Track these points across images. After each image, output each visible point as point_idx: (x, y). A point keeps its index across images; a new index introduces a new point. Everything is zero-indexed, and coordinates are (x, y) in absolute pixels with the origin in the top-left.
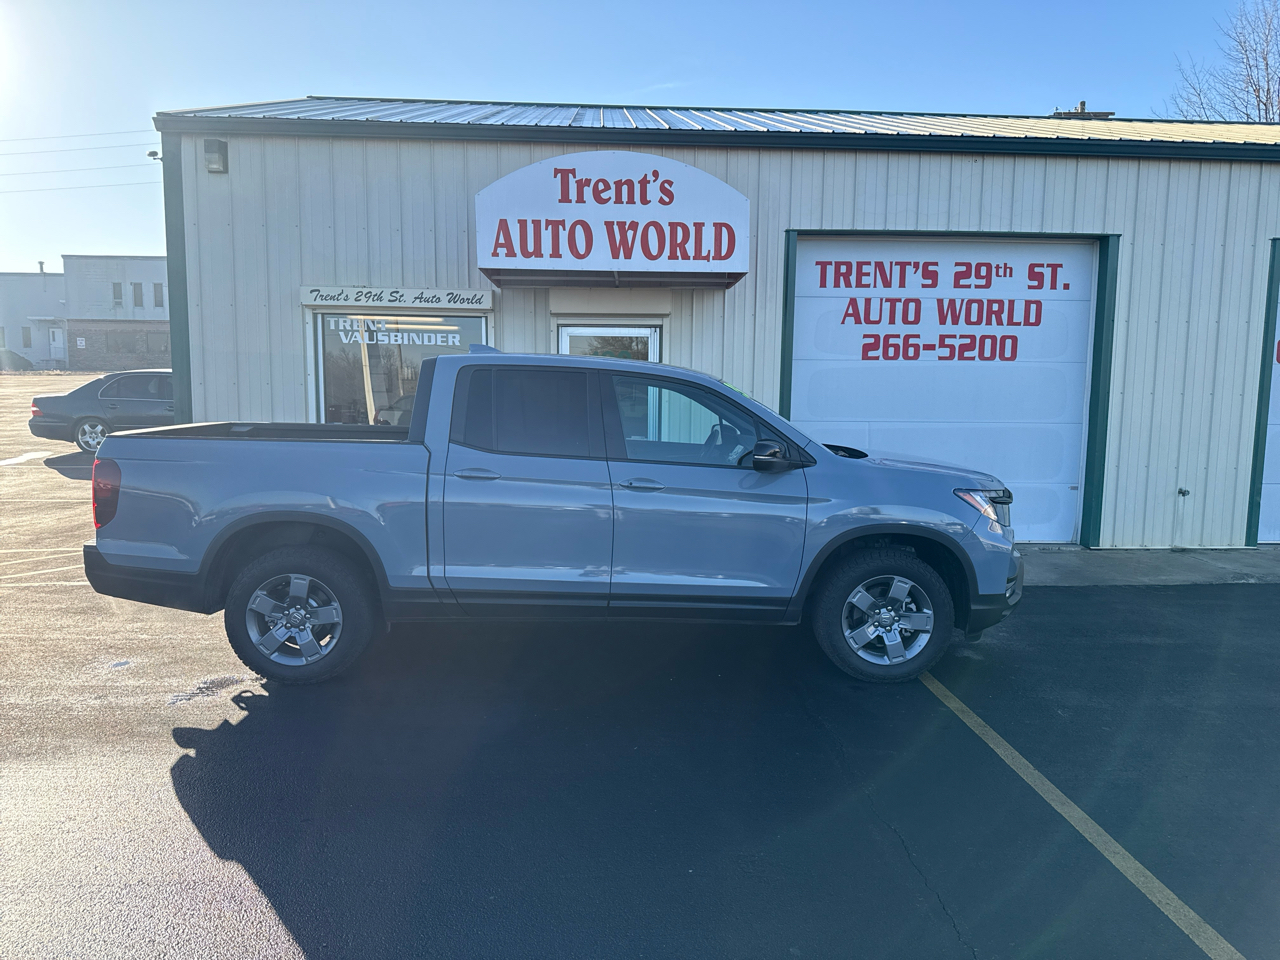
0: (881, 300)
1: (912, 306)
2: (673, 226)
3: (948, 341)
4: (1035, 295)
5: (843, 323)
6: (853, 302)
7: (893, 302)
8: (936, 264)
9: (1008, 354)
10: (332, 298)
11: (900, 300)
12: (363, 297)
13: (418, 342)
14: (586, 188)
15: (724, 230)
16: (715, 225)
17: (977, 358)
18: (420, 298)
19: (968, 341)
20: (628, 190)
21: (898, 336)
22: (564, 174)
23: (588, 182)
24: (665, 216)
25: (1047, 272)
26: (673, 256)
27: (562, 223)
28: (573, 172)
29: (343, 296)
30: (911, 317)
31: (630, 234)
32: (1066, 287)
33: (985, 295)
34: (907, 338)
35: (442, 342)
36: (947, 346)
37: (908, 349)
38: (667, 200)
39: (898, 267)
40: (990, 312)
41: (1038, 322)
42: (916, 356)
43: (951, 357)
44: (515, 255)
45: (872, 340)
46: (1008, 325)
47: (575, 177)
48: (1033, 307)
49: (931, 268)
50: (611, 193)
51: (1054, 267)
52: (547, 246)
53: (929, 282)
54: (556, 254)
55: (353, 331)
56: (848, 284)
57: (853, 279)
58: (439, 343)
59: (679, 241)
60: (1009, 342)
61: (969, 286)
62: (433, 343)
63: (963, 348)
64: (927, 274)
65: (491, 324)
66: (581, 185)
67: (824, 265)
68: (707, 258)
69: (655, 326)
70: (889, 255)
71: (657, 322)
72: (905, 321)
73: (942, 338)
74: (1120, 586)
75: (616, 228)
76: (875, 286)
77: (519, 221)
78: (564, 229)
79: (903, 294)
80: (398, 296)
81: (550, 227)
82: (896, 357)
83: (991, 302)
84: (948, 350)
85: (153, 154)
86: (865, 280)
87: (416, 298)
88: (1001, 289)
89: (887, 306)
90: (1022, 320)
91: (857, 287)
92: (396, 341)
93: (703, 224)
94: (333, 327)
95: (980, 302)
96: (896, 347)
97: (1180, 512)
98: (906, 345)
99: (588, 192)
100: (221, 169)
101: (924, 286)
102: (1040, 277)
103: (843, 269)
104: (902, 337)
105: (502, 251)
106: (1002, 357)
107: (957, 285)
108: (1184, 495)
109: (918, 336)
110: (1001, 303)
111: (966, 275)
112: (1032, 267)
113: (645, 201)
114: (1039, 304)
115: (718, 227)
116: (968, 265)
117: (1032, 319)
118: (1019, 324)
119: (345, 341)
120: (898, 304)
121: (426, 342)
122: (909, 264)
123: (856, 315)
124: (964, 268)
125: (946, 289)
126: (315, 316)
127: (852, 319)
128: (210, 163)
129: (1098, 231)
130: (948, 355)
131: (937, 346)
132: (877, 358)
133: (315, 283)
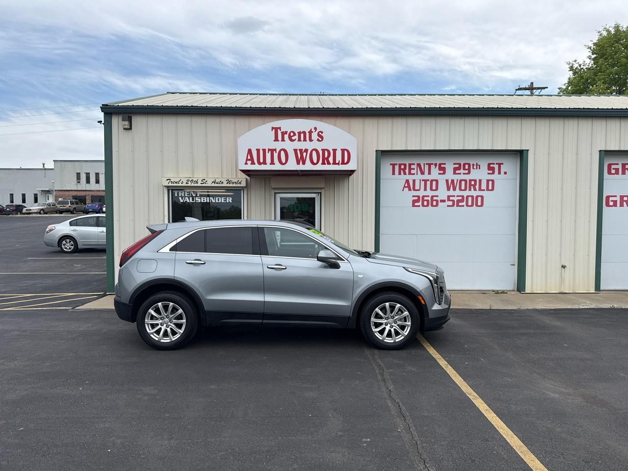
0: (420, 180)
1: (434, 183)
2: (323, 150)
3: (451, 198)
4: (491, 177)
5: (403, 190)
6: (407, 181)
7: (425, 181)
8: (445, 164)
9: (479, 204)
10: (176, 183)
11: (428, 180)
12: (189, 182)
13: (214, 201)
14: (285, 135)
15: (346, 152)
16: (342, 150)
17: (465, 206)
19: (461, 198)
20: (303, 136)
21: (428, 196)
22: (276, 129)
23: (286, 133)
24: (320, 146)
25: (496, 167)
26: (323, 163)
27: (275, 150)
28: (280, 128)
30: (434, 188)
31: (304, 154)
32: (505, 173)
33: (468, 177)
34: (432, 197)
36: (451, 200)
37: (433, 202)
38: (320, 139)
39: (427, 166)
40: (470, 185)
41: (493, 189)
42: (437, 205)
43: (453, 205)
44: (255, 164)
45: (416, 198)
46: (479, 190)
47: (280, 130)
48: (490, 183)
49: (442, 166)
50: (296, 137)
51: (500, 165)
52: (268, 160)
53: (442, 172)
54: (272, 163)
55: (185, 197)
56: (405, 174)
57: (407, 171)
58: (223, 201)
59: (326, 157)
60: (479, 199)
61: (460, 174)
62: (220, 201)
63: (459, 201)
64: (441, 168)
65: (245, 193)
66: (283, 134)
67: (394, 165)
68: (338, 164)
69: (318, 193)
70: (423, 161)
71: (320, 191)
72: (431, 189)
73: (449, 197)
74: (530, 310)
75: (298, 152)
76: (417, 174)
77: (257, 149)
78: (276, 152)
79: (430, 177)
81: (270, 152)
82: (427, 206)
83: (470, 181)
84: (451, 202)
85: (100, 122)
86: (412, 172)
87: (213, 182)
88: (475, 174)
89: (423, 183)
90: (485, 189)
91: (409, 174)
92: (204, 200)
93: (336, 150)
94: (176, 195)
95: (466, 181)
96: (428, 201)
98: (432, 200)
99: (286, 137)
100: (129, 128)
101: (439, 174)
102: (493, 169)
103: (402, 167)
104: (430, 196)
105: (249, 162)
106: (477, 205)
107: (455, 173)
108: (564, 268)
109: (437, 196)
110: (475, 181)
111: (459, 168)
112: (489, 164)
113: (311, 140)
114: (493, 181)
115: (343, 151)
116: (460, 164)
117: (490, 188)
118: (484, 190)
119: (181, 201)
120: (428, 182)
121: (217, 201)
122: (432, 164)
123: (409, 187)
124: (457, 166)
125: (449, 175)
126: (168, 190)
127: (407, 189)
128: (124, 125)
129: (518, 148)
130: (451, 204)
131: (446, 200)
132: (419, 206)
133: (169, 176)
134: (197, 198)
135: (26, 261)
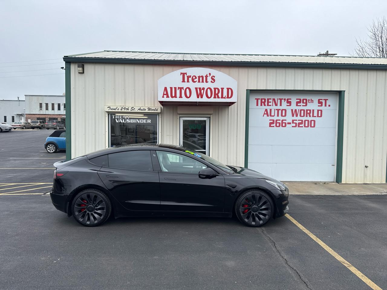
0: (275, 110)
1: (284, 111)
2: (215, 89)
3: (295, 122)
4: (320, 108)
5: (263, 116)
6: (266, 110)
7: (278, 110)
8: (291, 99)
9: (313, 125)
10: (114, 109)
11: (280, 110)
12: (123, 109)
13: (139, 122)
15: (230, 90)
16: (227, 88)
17: (303, 127)
18: (140, 109)
19: (301, 122)
20: (201, 79)
21: (280, 120)
22: (183, 74)
23: (190, 76)
24: (212, 86)
25: (324, 102)
26: (215, 97)
27: (183, 88)
28: (186, 73)
29: (117, 109)
30: (284, 115)
31: (202, 91)
32: (329, 106)
33: (305, 108)
34: (283, 120)
35: (146, 122)
36: (295, 123)
37: (283, 124)
38: (213, 81)
39: (279, 100)
40: (307, 113)
41: (321, 116)
42: (285, 126)
43: (296, 126)
44: (169, 97)
45: (272, 121)
46: (313, 117)
47: (186, 75)
48: (320, 112)
49: (289, 100)
50: (197, 80)
51: (326, 100)
52: (178, 95)
53: (289, 104)
54: (181, 97)
55: (120, 119)
56: (265, 105)
57: (266, 103)
60: (313, 122)
61: (300, 106)
62: (143, 122)
63: (299, 124)
64: (288, 102)
65: (160, 117)
66: (188, 77)
67: (257, 100)
68: (225, 98)
69: (208, 117)
70: (277, 97)
71: (209, 116)
72: (282, 116)
73: (293, 121)
74: (350, 195)
75: (198, 89)
76: (273, 106)
77: (170, 88)
78: (183, 90)
79: (281, 108)
80: (133, 109)
81: (179, 89)
82: (279, 126)
83: (307, 110)
85: (62, 68)
86: (270, 104)
87: (138, 109)
88: (310, 106)
89: (276, 111)
90: (316, 115)
91: (267, 106)
92: (132, 122)
93: (224, 88)
94: (114, 118)
95: (304, 110)
96: (279, 123)
97: (366, 173)
98: (282, 123)
99: (190, 79)
100: (82, 72)
101: (287, 106)
102: (321, 103)
103: (263, 101)
104: (281, 120)
105: (165, 96)
106: (311, 127)
107: (297, 105)
108: (367, 167)
109: (286, 120)
110: (310, 110)
111: (300, 102)
112: (319, 100)
113: (207, 82)
114: (321, 111)
116: (300, 100)
117: (320, 115)
118: (316, 117)
119: (117, 122)
121: (141, 122)
122: (283, 99)
123: (267, 114)
124: (299, 100)
125: (294, 106)
126: (109, 114)
127: (266, 115)
128: (79, 70)
129: (338, 90)
130: (295, 126)
131: (291, 123)
132: (274, 126)
133: (109, 105)
134: (127, 120)
135: (9, 160)
